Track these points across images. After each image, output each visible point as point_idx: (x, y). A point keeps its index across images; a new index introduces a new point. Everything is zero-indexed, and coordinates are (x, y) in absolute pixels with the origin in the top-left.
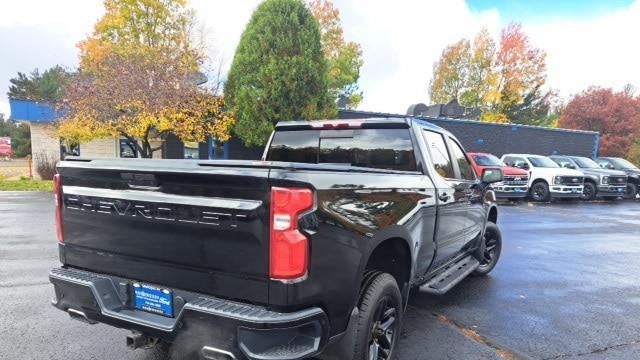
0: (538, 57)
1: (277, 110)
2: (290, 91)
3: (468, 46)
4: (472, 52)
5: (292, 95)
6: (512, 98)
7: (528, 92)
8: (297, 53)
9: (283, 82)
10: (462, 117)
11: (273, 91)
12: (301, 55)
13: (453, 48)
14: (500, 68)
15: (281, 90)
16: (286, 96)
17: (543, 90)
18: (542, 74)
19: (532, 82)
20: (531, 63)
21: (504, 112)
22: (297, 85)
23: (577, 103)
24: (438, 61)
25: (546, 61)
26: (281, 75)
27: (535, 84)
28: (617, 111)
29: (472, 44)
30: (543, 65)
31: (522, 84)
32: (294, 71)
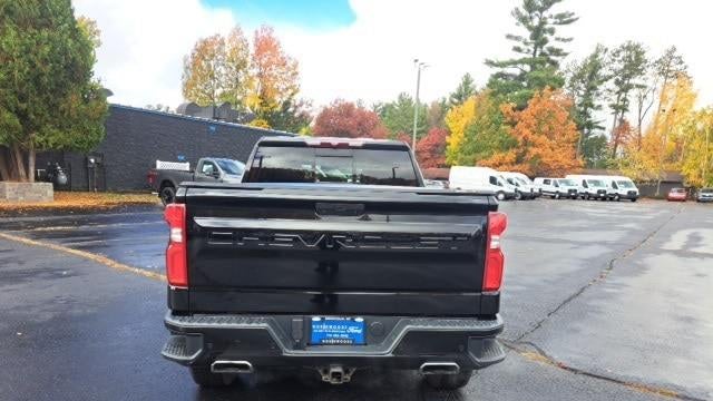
0: (290, 64)
1: (22, 99)
2: (43, 74)
3: (222, 43)
4: (227, 49)
5: (45, 80)
6: (271, 105)
7: (285, 99)
8: (48, 25)
9: (30, 62)
10: (237, 122)
11: (16, 72)
12: (54, 30)
13: (205, 42)
14: (255, 71)
15: (28, 73)
16: (37, 80)
17: (297, 98)
18: (296, 82)
19: (287, 89)
20: (284, 70)
21: (265, 118)
22: (53, 68)
23: (326, 114)
24: (189, 54)
25: (299, 70)
26: (26, 53)
27: (290, 92)
28: (360, 124)
29: (226, 41)
30: (297, 73)
31: (277, 91)
32: (47, 49)
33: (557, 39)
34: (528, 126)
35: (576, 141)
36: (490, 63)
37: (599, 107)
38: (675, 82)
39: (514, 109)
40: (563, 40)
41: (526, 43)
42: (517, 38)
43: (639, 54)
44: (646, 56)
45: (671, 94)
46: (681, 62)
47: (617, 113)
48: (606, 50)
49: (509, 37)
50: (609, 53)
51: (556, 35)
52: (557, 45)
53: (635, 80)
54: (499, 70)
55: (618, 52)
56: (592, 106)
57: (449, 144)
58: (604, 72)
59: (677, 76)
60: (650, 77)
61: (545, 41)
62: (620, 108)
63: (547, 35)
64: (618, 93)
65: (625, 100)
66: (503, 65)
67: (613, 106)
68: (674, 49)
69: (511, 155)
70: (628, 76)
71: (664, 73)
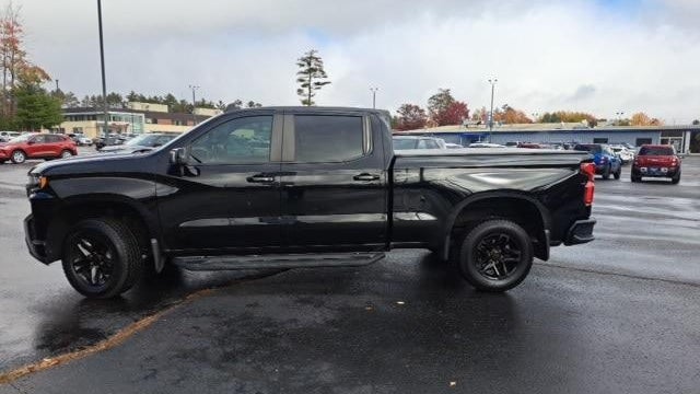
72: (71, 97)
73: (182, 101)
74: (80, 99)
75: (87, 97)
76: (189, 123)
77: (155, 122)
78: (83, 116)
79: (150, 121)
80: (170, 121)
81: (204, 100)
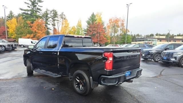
33: (39, 6)
34: (36, 28)
35: (45, 32)
36: (22, 9)
37: (49, 24)
38: (64, 20)
39: (31, 23)
40: (40, 6)
41: (31, 5)
42: (28, 4)
43: (56, 13)
44: (58, 13)
45: (64, 23)
46: (65, 16)
47: (53, 26)
48: (49, 10)
49: (25, 3)
50: (50, 11)
51: (38, 5)
52: (39, 7)
53: (56, 19)
54: (24, 12)
55: (52, 11)
56: (48, 24)
57: (9, 31)
58: (49, 16)
59: (64, 19)
60: (59, 18)
61: (36, 6)
62: (54, 25)
63: (36, 4)
64: (53, 21)
65: (54, 23)
66: (25, 10)
67: (52, 24)
68: (63, 13)
69: (32, 35)
70: (55, 17)
71: (62, 18)
72: (141, 35)
73: (173, 35)
74: (143, 36)
75: (145, 35)
76: (171, 41)
77: (161, 41)
78: (141, 40)
79: (159, 41)
80: (165, 41)
81: (180, 34)
